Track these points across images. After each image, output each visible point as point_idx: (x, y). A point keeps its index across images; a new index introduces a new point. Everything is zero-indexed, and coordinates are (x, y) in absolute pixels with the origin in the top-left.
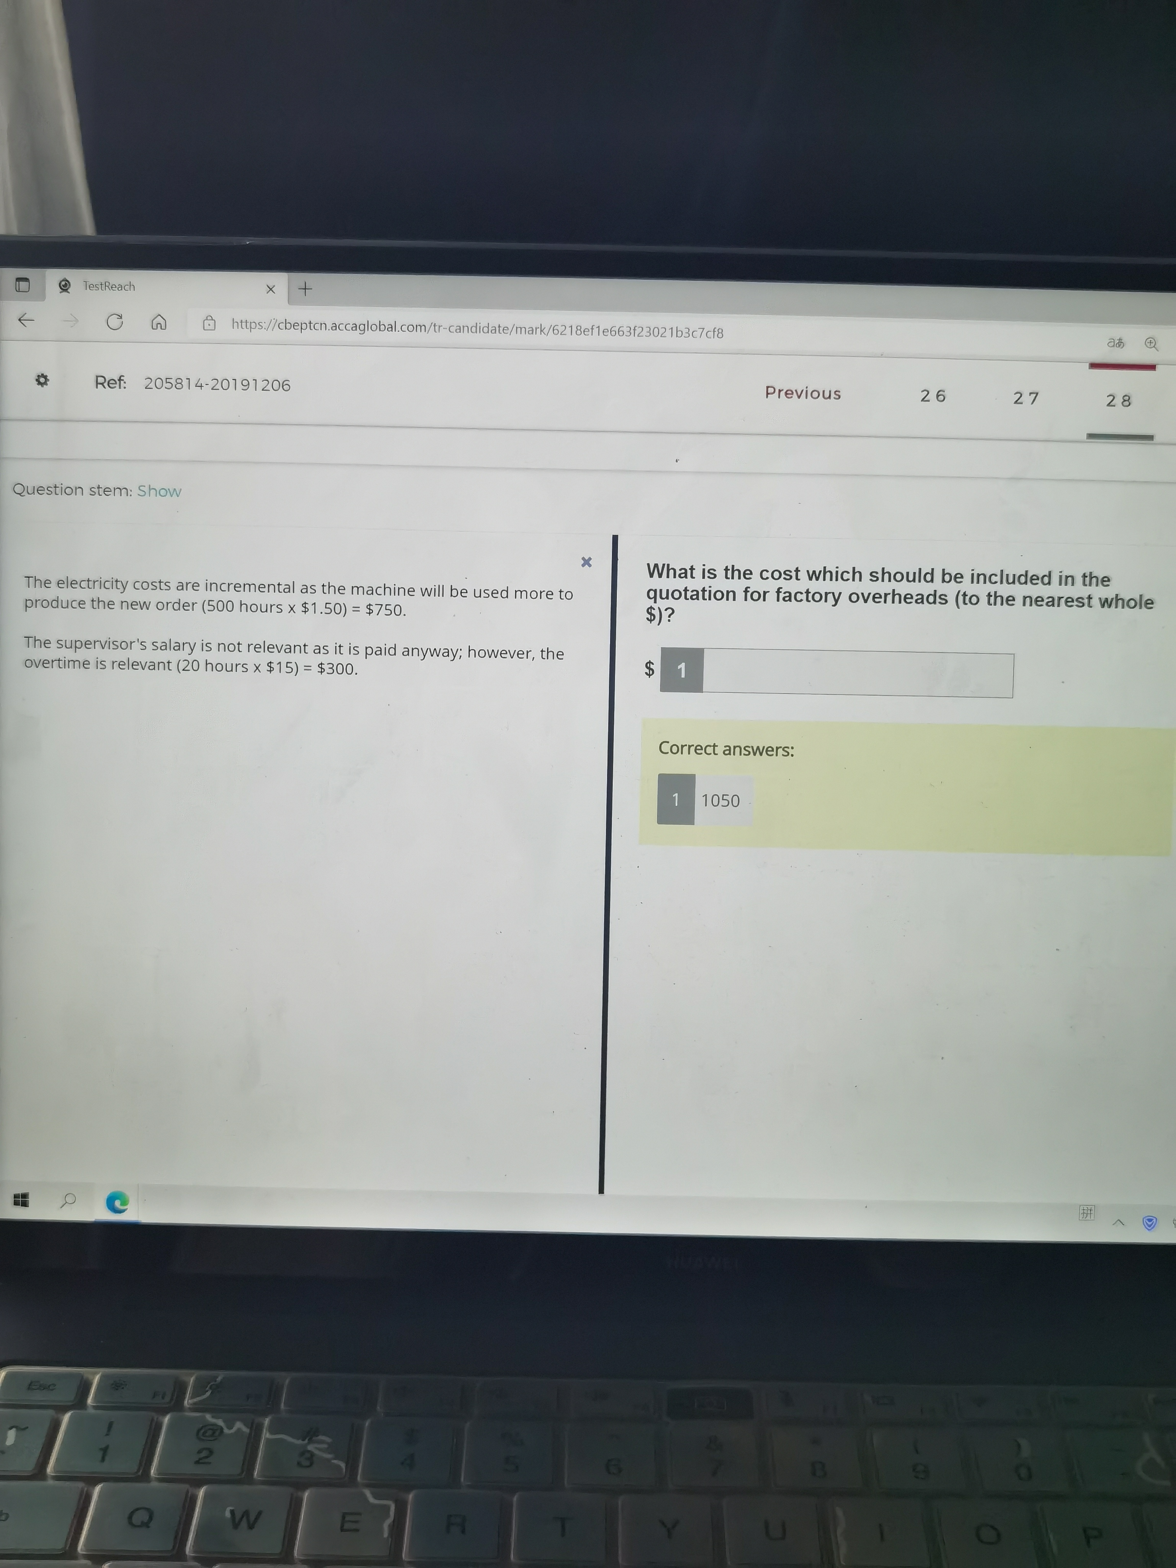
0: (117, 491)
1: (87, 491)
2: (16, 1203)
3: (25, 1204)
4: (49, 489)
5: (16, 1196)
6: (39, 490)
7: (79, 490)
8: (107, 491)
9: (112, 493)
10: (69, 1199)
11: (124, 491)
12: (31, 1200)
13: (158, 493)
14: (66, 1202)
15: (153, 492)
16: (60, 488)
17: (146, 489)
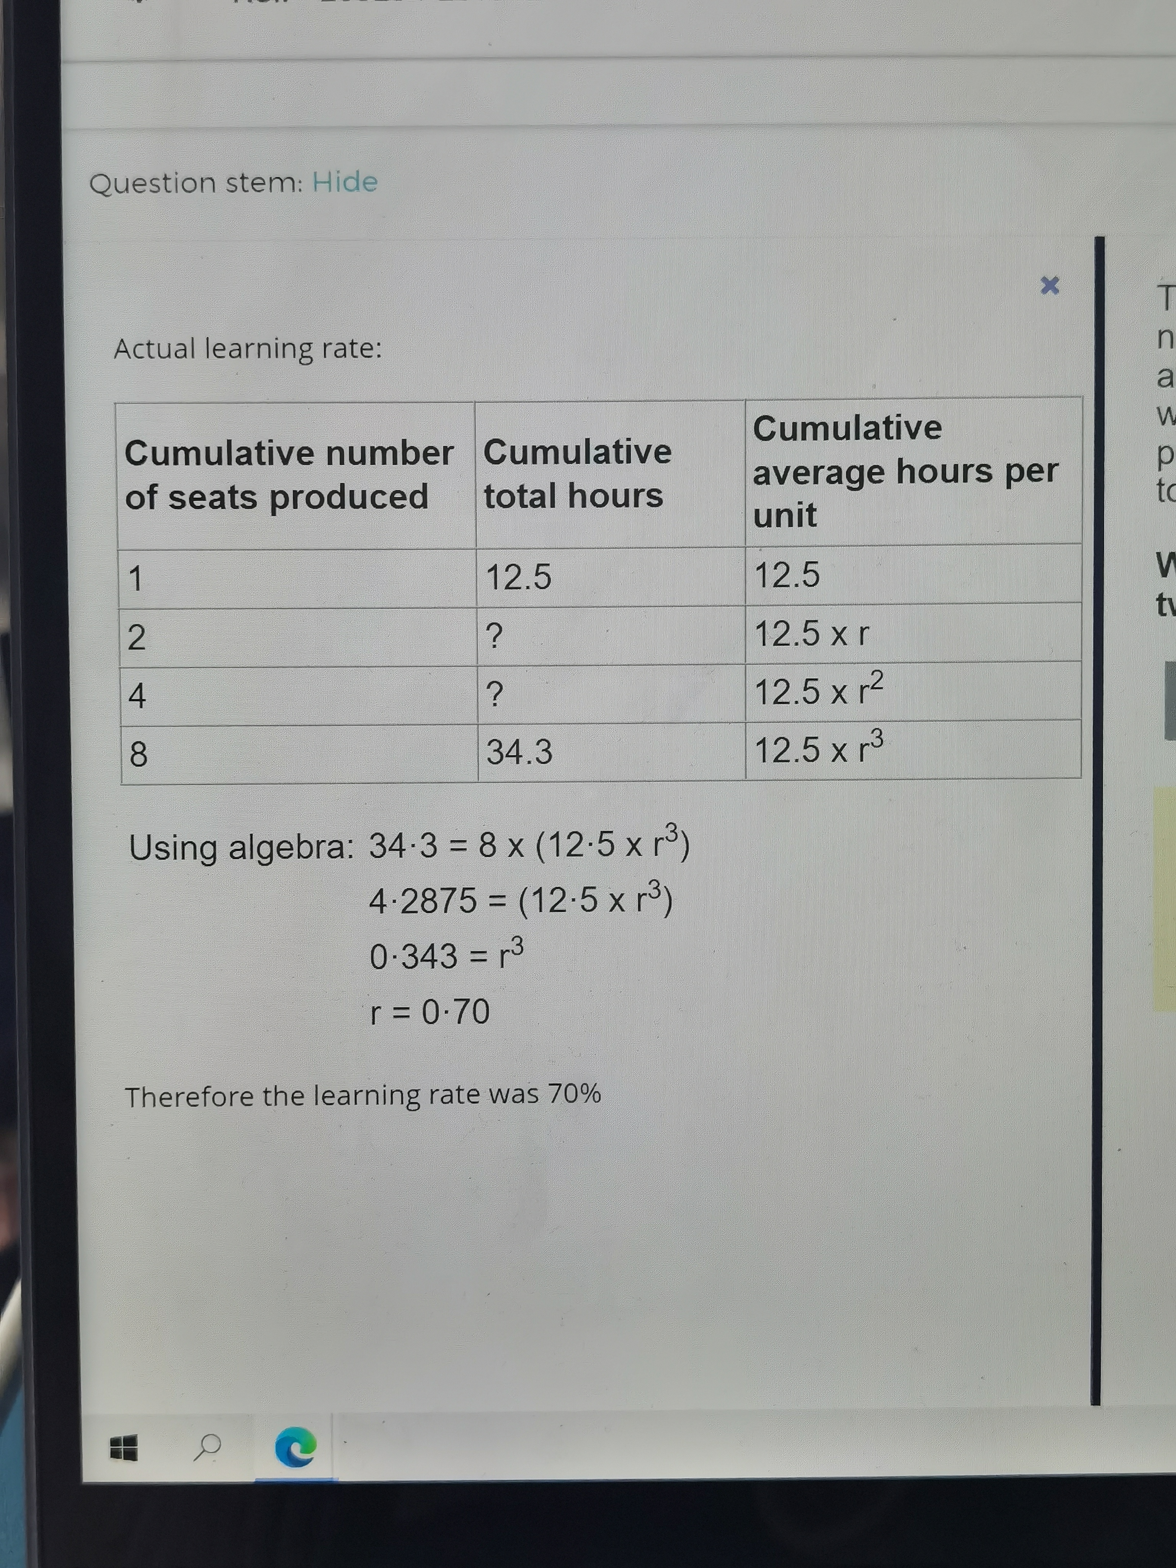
0: (276, 184)
1: (222, 185)
2: (115, 1454)
3: (131, 1456)
4: (154, 182)
5: (114, 1442)
6: (138, 185)
7: (208, 184)
8: (257, 184)
9: (267, 187)
10: (211, 1445)
11: (288, 184)
12: (141, 1448)
14: (205, 1451)
16: (173, 180)
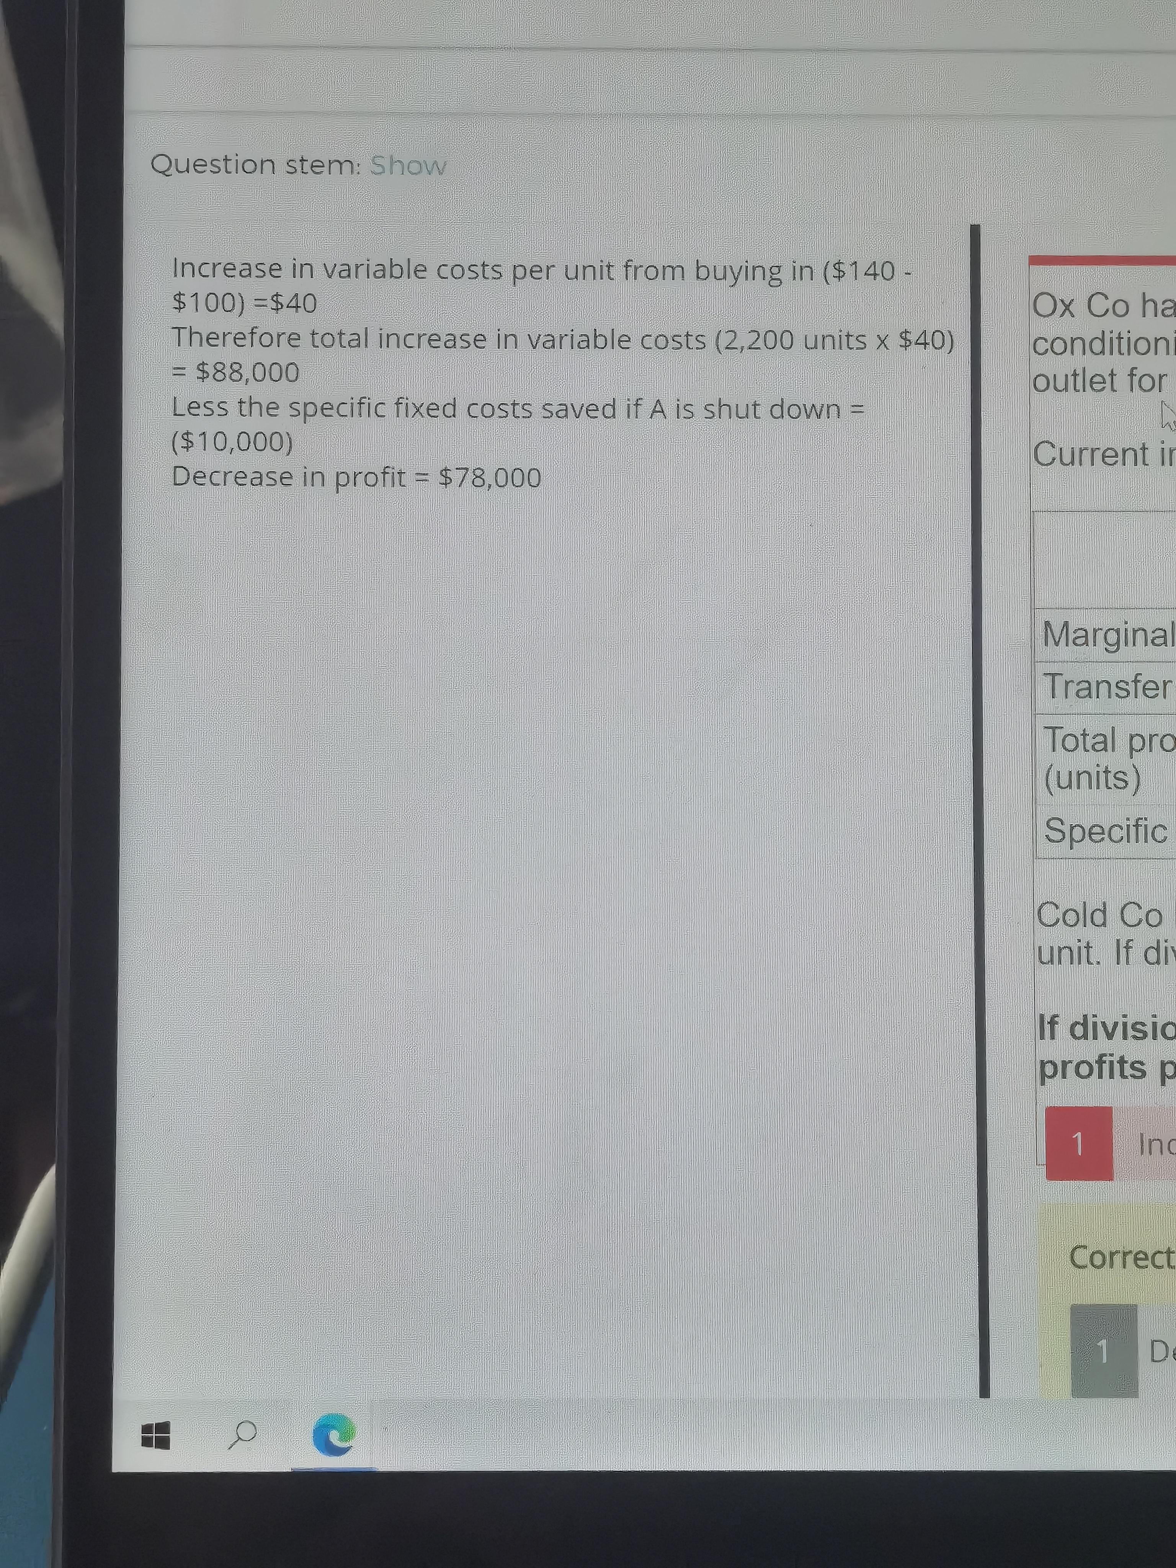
0: (335, 166)
1: (282, 167)
2: (146, 1442)
3: (164, 1444)
4: (214, 163)
5: (146, 1429)
6: (198, 166)
7: (268, 166)
8: (316, 166)
9: (326, 169)
10: (246, 1432)
11: (346, 167)
12: (174, 1436)
13: (405, 168)
14: (239, 1438)
15: (397, 167)
16: (234, 162)
17: (386, 163)
